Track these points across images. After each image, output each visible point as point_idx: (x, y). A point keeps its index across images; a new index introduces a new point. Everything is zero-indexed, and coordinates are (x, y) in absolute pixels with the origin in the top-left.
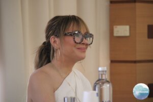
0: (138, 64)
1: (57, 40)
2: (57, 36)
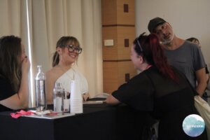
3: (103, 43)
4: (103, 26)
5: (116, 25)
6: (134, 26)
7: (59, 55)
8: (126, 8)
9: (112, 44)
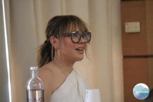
9: (138, 30)
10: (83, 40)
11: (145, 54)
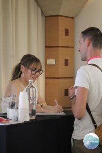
0: (60, 79)
1: (24, 68)
2: (24, 66)
3: (46, 62)
4: (46, 47)
5: (58, 47)
6: (73, 48)
7: (21, 72)
8: (67, 32)
9: (54, 63)
10: (37, 74)
11: (57, 77)
